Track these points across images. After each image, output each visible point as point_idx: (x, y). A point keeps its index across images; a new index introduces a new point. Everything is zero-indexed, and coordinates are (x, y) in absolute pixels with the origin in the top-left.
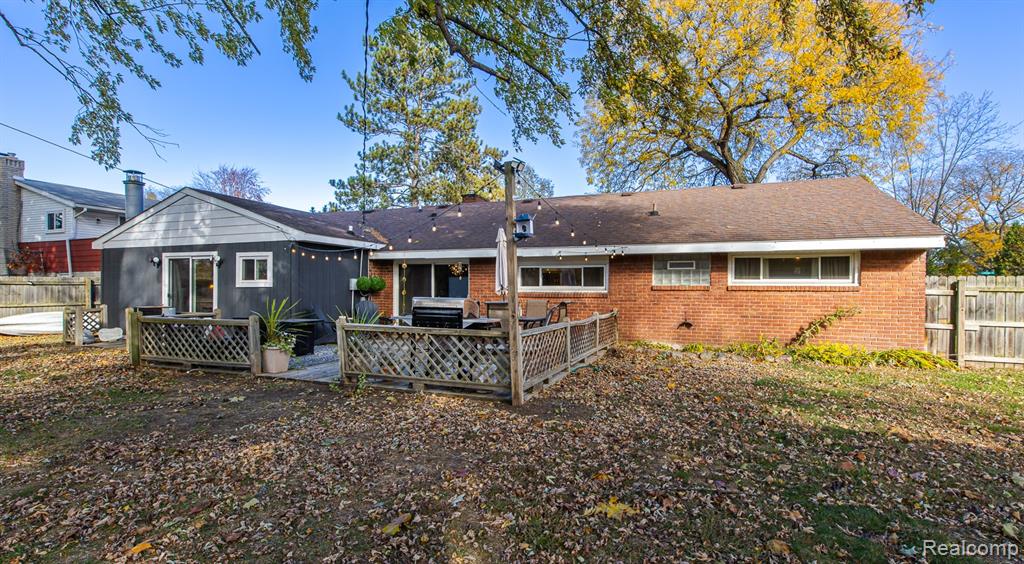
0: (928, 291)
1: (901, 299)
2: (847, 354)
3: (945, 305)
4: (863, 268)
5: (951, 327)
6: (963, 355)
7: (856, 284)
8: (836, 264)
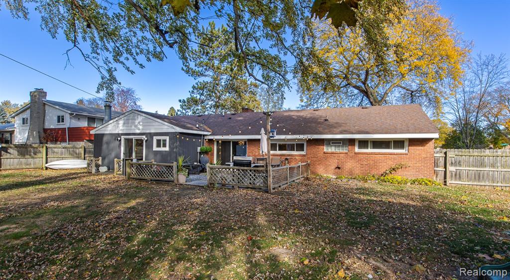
0: (435, 155)
1: (425, 158)
2: (400, 180)
3: (442, 161)
4: (409, 145)
5: (444, 170)
6: (449, 181)
7: (407, 152)
8: (399, 144)
